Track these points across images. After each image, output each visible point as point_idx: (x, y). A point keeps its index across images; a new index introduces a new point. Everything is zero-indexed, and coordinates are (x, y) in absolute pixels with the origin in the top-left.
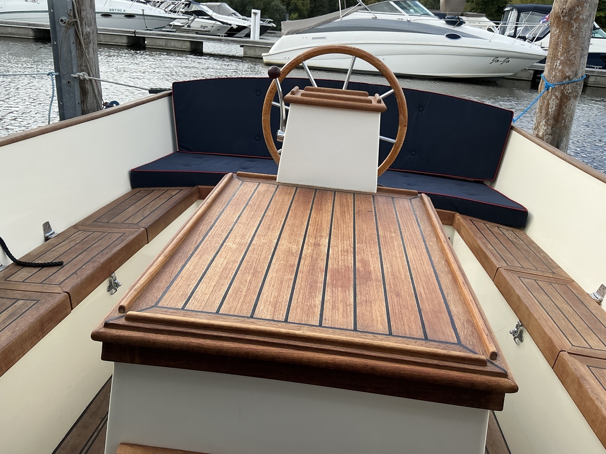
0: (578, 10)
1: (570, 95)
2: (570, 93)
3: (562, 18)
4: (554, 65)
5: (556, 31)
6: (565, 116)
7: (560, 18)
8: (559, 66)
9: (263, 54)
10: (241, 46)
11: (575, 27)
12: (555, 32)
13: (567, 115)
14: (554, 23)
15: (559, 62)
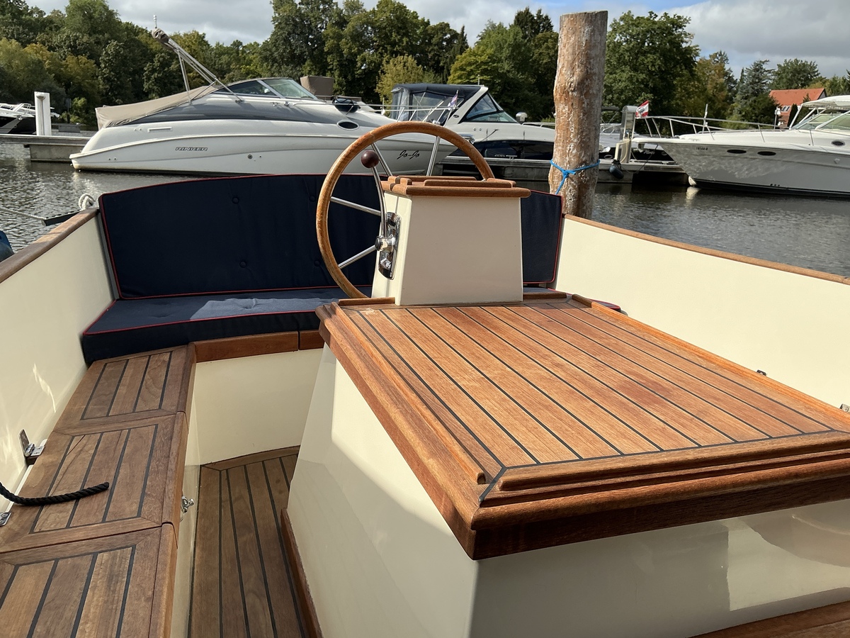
0: (587, 84)
1: (588, 183)
2: (588, 181)
3: (570, 93)
4: (566, 149)
5: (564, 108)
6: (585, 208)
7: (568, 93)
8: (574, 149)
9: (72, 156)
10: (26, 146)
11: (586, 103)
12: (564, 111)
13: (587, 208)
14: (561, 100)
15: (572, 145)
